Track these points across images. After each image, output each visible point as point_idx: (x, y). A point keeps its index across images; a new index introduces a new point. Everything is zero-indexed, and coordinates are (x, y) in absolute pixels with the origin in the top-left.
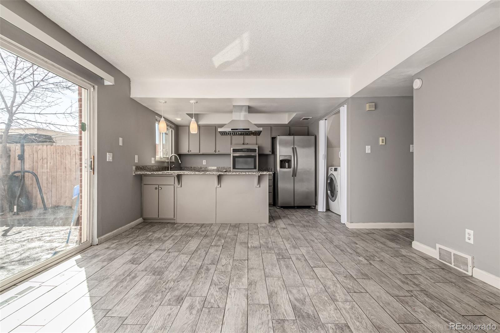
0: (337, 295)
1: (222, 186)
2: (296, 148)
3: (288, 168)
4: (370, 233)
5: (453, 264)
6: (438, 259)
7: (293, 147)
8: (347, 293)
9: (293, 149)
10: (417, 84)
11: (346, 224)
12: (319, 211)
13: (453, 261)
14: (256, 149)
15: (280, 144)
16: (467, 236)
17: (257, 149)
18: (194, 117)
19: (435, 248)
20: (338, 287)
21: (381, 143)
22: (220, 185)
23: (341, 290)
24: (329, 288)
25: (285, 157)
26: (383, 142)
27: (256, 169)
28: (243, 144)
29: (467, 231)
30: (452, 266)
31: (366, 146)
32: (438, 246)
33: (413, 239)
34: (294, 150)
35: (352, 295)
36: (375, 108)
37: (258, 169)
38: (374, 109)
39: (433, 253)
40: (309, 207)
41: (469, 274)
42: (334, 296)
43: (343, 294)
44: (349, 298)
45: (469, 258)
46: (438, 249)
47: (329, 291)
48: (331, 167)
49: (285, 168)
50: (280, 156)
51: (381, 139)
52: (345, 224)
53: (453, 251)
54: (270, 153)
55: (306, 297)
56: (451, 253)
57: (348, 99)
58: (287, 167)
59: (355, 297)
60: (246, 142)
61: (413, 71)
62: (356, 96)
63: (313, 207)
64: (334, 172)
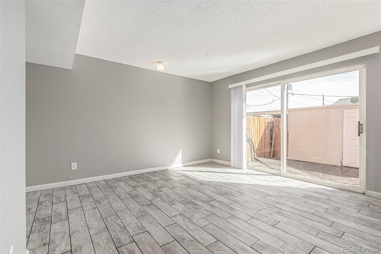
0: (182, 219)
8: (176, 222)
20: (184, 225)
23: (181, 223)
24: (189, 222)
35: (173, 222)
42: (183, 217)
43: (178, 221)
44: (174, 219)
47: (188, 220)
55: (197, 211)
59: (171, 221)
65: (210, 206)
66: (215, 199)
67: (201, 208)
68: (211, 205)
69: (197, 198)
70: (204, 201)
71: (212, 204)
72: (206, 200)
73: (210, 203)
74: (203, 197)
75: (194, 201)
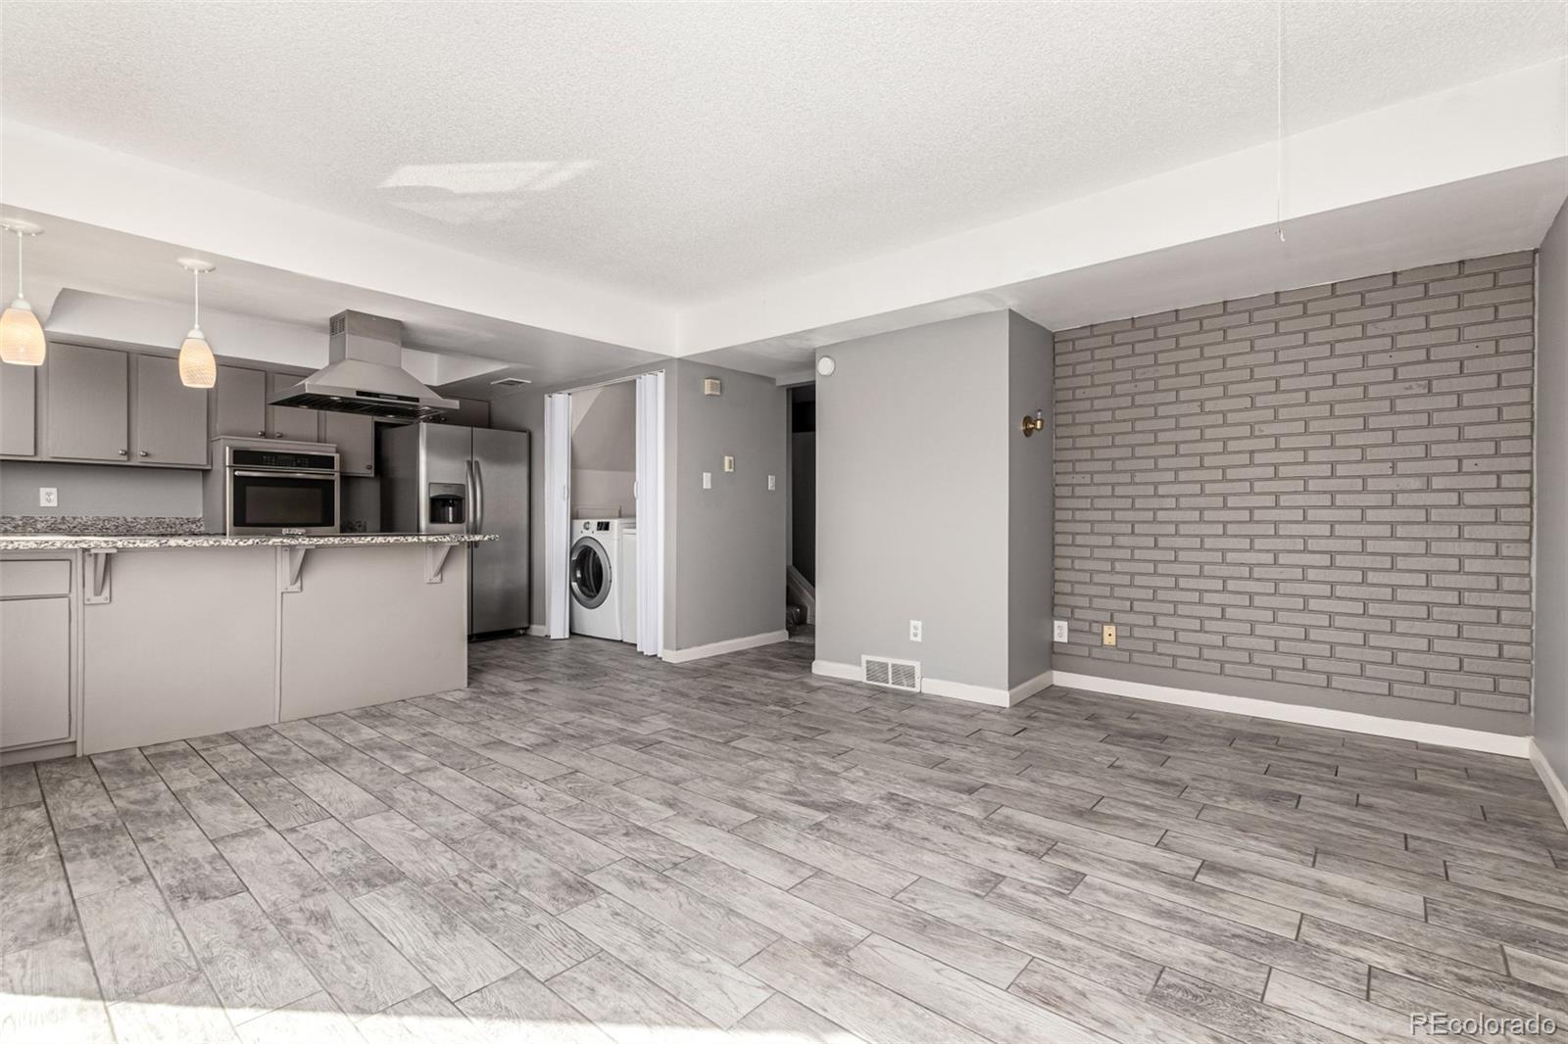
1: (304, 588)
2: (477, 462)
3: (455, 521)
4: (720, 664)
5: (890, 681)
6: (865, 681)
7: (470, 459)
9: (470, 464)
10: (825, 366)
11: (659, 656)
12: (552, 638)
13: (890, 677)
14: (333, 458)
15: (429, 448)
16: (912, 631)
17: (337, 456)
18: (197, 326)
19: (860, 665)
21: (727, 469)
22: (299, 584)
25: (448, 489)
26: (730, 468)
27: (333, 524)
28: (264, 435)
29: (913, 623)
30: (890, 685)
31: (704, 474)
32: (865, 658)
33: (814, 659)
34: (473, 468)
36: (721, 391)
37: (341, 527)
38: (718, 393)
39: (858, 674)
40: (510, 633)
41: (917, 690)
45: (917, 665)
46: (864, 665)
48: (586, 521)
49: (444, 521)
50: (430, 484)
51: (727, 459)
52: (656, 656)
53: (890, 661)
54: (369, 471)
56: (887, 665)
57: (671, 360)
58: (451, 520)
60: (278, 427)
61: (819, 342)
62: (691, 359)
63: (521, 632)
64: (596, 532)
65: (748, 804)
66: (728, 836)
67: (780, 796)
68: (746, 809)
69: (810, 827)
70: (777, 817)
71: (741, 811)
72: (771, 824)
73: (748, 814)
74: (785, 838)
75: (821, 817)
